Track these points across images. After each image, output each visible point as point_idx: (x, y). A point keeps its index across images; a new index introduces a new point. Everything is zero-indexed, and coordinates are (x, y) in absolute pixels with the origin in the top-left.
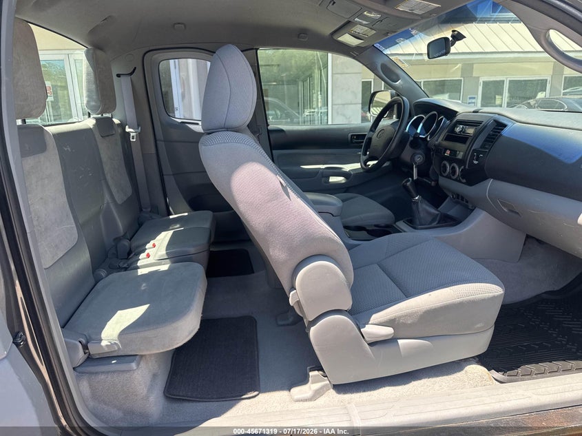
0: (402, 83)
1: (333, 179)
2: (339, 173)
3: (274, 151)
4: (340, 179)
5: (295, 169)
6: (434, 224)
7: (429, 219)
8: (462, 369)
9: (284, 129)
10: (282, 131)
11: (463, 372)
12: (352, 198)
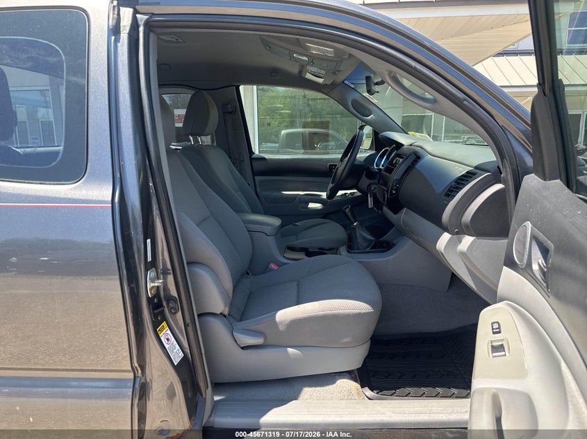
0: (374, 117)
1: (312, 205)
2: (317, 199)
3: (256, 178)
4: (318, 206)
5: (275, 194)
6: (368, 249)
7: (366, 245)
8: (334, 383)
9: (266, 157)
10: (265, 159)
11: (334, 385)
12: (323, 223)
